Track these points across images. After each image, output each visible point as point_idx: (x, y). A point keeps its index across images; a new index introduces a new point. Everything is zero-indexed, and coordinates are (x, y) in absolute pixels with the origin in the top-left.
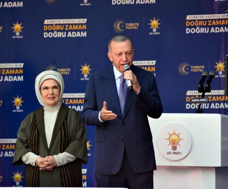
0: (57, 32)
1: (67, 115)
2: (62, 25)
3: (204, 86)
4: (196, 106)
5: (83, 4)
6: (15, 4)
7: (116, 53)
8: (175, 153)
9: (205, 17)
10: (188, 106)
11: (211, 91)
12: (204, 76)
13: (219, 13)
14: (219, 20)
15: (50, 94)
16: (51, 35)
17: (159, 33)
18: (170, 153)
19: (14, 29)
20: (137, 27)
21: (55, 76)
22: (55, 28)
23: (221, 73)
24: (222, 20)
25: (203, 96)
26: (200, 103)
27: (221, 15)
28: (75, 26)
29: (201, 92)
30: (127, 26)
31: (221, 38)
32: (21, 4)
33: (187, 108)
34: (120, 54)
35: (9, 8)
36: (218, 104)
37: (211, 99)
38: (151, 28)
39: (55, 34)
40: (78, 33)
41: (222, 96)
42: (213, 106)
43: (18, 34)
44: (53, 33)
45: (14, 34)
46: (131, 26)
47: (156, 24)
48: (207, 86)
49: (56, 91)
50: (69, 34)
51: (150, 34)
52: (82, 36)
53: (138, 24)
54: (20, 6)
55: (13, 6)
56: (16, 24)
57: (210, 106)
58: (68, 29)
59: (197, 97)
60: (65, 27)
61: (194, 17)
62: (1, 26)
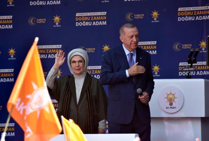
1: (91, 81)
2: (88, 16)
3: (192, 59)
4: (186, 74)
6: (55, 3)
7: (129, 36)
8: (172, 108)
9: (192, 9)
10: (180, 74)
11: (197, 62)
12: (192, 51)
13: (202, 6)
14: (202, 11)
15: (77, 67)
16: (81, 24)
18: (168, 108)
19: (55, 20)
21: (81, 53)
22: (84, 19)
23: (203, 49)
24: (204, 10)
25: (191, 66)
26: (189, 71)
27: (203, 7)
28: (98, 17)
29: (189, 64)
30: (136, 16)
31: (204, 24)
32: (59, 2)
33: (180, 75)
34: (132, 37)
35: (50, 5)
36: (202, 72)
37: (197, 68)
39: (84, 23)
41: (205, 66)
42: (198, 73)
43: (57, 24)
45: (55, 24)
48: (194, 59)
49: (81, 64)
53: (143, 15)
54: (58, 4)
55: (54, 4)
56: (56, 16)
57: (196, 73)
58: (93, 20)
59: (187, 67)
60: (91, 18)
61: (184, 9)
62: (45, 18)
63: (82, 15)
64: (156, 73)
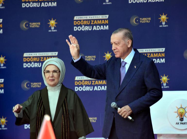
0: (85, 26)
1: (67, 94)
2: (88, 20)
5: (105, 3)
6: (50, 4)
8: (182, 123)
15: (50, 77)
16: (79, 28)
17: (167, 26)
18: (178, 123)
19: (50, 24)
20: (149, 21)
22: (83, 23)
28: (99, 21)
30: (141, 20)
32: (55, 4)
35: (45, 7)
38: (161, 21)
39: (83, 28)
40: (102, 26)
43: (53, 28)
44: (81, 27)
45: (50, 29)
46: (144, 20)
47: (164, 19)
49: (55, 74)
50: (95, 28)
51: (160, 26)
52: (105, 29)
53: (150, 19)
54: (54, 6)
55: (49, 6)
56: (51, 20)
58: (93, 24)
60: (91, 22)
62: (39, 22)
63: (81, 19)
64: (165, 84)
